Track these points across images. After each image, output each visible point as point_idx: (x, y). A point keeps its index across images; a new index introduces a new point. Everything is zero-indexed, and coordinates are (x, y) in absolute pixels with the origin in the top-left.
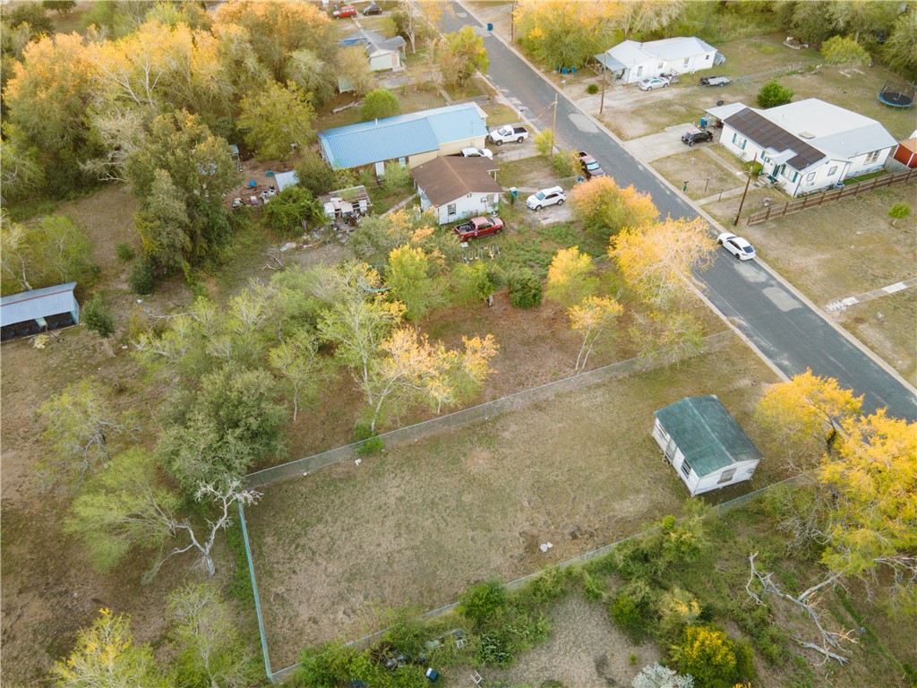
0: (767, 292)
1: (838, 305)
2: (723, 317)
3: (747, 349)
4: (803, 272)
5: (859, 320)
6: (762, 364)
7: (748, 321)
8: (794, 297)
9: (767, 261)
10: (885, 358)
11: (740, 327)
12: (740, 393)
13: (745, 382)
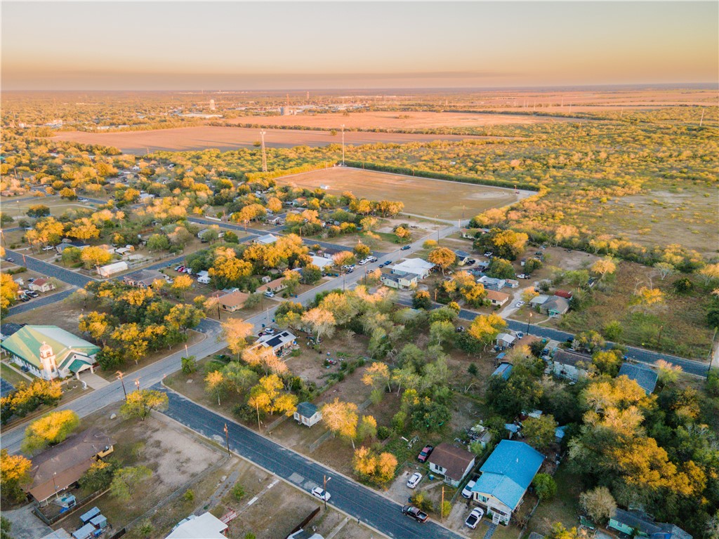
0: (302, 479)
1: (274, 483)
2: (315, 462)
3: (304, 453)
4: (290, 494)
5: (267, 479)
6: (298, 451)
7: (307, 464)
8: (291, 481)
9: (306, 495)
10: (258, 468)
11: (308, 461)
12: (302, 439)
13: (302, 443)
